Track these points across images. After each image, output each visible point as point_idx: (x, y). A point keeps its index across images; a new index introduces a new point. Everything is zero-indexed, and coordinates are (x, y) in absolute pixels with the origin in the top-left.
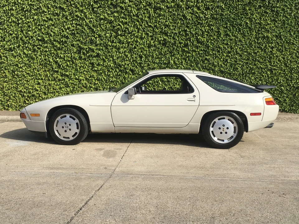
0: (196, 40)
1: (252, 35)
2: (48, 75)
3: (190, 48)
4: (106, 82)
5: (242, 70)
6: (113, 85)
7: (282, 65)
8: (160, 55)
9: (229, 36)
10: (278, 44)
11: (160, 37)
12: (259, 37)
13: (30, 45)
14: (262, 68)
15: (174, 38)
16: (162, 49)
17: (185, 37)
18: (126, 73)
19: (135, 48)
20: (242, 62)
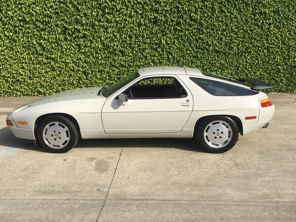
0: (189, 17)
1: (248, 11)
2: (33, 59)
3: (183, 26)
4: (95, 65)
5: (237, 49)
6: (102, 68)
7: (279, 43)
8: (151, 34)
9: (224, 12)
10: (276, 20)
11: (151, 15)
12: (256, 13)
13: (11, 26)
14: (258, 47)
15: (165, 16)
16: (153, 28)
17: (177, 14)
18: (116, 54)
19: (124, 27)
20: (238, 40)
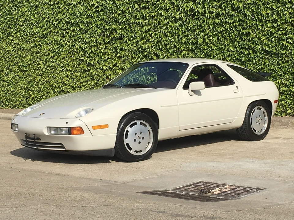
2: (75, 65)
